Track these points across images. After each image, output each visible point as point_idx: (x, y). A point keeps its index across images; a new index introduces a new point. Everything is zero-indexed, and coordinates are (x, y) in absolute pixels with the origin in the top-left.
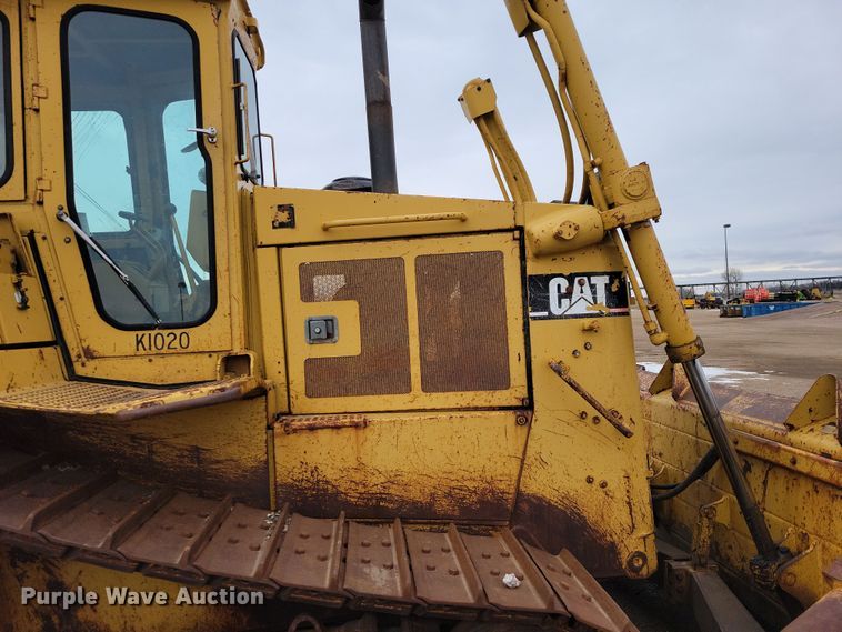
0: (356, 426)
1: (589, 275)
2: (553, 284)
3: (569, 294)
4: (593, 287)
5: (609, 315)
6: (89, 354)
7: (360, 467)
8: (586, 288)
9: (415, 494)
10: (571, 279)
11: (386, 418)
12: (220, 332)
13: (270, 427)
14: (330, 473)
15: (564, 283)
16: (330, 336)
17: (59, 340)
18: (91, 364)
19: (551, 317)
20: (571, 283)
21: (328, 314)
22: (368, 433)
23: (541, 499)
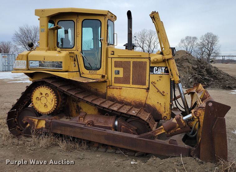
0: (120, 89)
1: (161, 67)
2: (155, 68)
3: (157, 70)
4: (162, 69)
5: (164, 74)
6: (83, 73)
7: (120, 95)
8: (161, 69)
9: (128, 101)
10: (158, 67)
11: (125, 88)
12: (101, 72)
13: (107, 87)
14: (115, 95)
15: (157, 68)
16: (118, 73)
17: (79, 71)
18: (83, 75)
19: (154, 74)
20: (158, 68)
21: (118, 70)
22: (122, 90)
23: (149, 105)
